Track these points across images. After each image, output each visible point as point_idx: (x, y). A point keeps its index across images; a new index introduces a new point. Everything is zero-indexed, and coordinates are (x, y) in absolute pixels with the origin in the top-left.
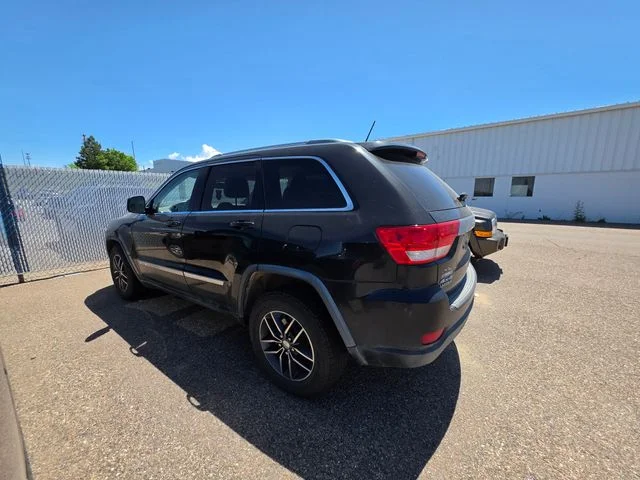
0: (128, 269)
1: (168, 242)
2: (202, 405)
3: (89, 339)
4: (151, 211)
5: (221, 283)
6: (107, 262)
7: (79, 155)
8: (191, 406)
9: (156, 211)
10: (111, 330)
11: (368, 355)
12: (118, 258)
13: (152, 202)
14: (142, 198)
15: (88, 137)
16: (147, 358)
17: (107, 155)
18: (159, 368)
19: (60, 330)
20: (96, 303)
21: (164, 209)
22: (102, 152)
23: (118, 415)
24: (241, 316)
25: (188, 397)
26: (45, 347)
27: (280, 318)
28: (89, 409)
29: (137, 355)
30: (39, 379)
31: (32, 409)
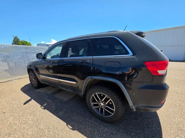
0: (36, 78)
1: (48, 68)
2: (73, 128)
3: (25, 104)
4: (44, 58)
5: (75, 83)
6: (28, 76)
7: (12, 42)
8: (69, 129)
9: (46, 58)
10: (32, 100)
11: (137, 109)
12: (32, 75)
13: (45, 55)
14: (41, 54)
15: (15, 36)
16: (48, 110)
17: (22, 42)
18: (53, 113)
19: (13, 101)
20: (25, 90)
21: (49, 57)
22: (20, 41)
23: (42, 135)
24: (83, 94)
25: (67, 125)
26: (9, 107)
27: (100, 95)
28: (30, 133)
29: (44, 109)
30: (7, 121)
31: (6, 135)
